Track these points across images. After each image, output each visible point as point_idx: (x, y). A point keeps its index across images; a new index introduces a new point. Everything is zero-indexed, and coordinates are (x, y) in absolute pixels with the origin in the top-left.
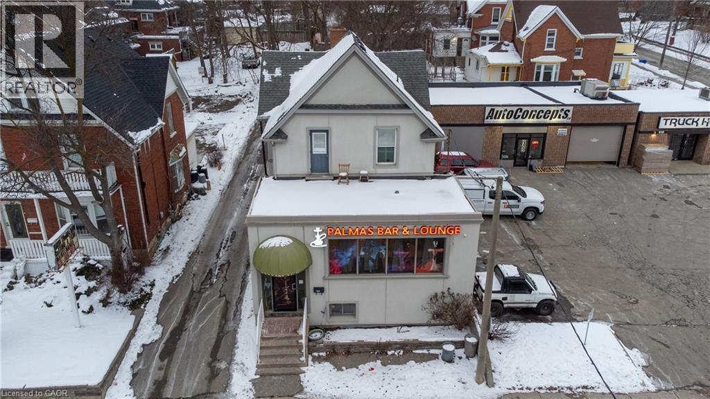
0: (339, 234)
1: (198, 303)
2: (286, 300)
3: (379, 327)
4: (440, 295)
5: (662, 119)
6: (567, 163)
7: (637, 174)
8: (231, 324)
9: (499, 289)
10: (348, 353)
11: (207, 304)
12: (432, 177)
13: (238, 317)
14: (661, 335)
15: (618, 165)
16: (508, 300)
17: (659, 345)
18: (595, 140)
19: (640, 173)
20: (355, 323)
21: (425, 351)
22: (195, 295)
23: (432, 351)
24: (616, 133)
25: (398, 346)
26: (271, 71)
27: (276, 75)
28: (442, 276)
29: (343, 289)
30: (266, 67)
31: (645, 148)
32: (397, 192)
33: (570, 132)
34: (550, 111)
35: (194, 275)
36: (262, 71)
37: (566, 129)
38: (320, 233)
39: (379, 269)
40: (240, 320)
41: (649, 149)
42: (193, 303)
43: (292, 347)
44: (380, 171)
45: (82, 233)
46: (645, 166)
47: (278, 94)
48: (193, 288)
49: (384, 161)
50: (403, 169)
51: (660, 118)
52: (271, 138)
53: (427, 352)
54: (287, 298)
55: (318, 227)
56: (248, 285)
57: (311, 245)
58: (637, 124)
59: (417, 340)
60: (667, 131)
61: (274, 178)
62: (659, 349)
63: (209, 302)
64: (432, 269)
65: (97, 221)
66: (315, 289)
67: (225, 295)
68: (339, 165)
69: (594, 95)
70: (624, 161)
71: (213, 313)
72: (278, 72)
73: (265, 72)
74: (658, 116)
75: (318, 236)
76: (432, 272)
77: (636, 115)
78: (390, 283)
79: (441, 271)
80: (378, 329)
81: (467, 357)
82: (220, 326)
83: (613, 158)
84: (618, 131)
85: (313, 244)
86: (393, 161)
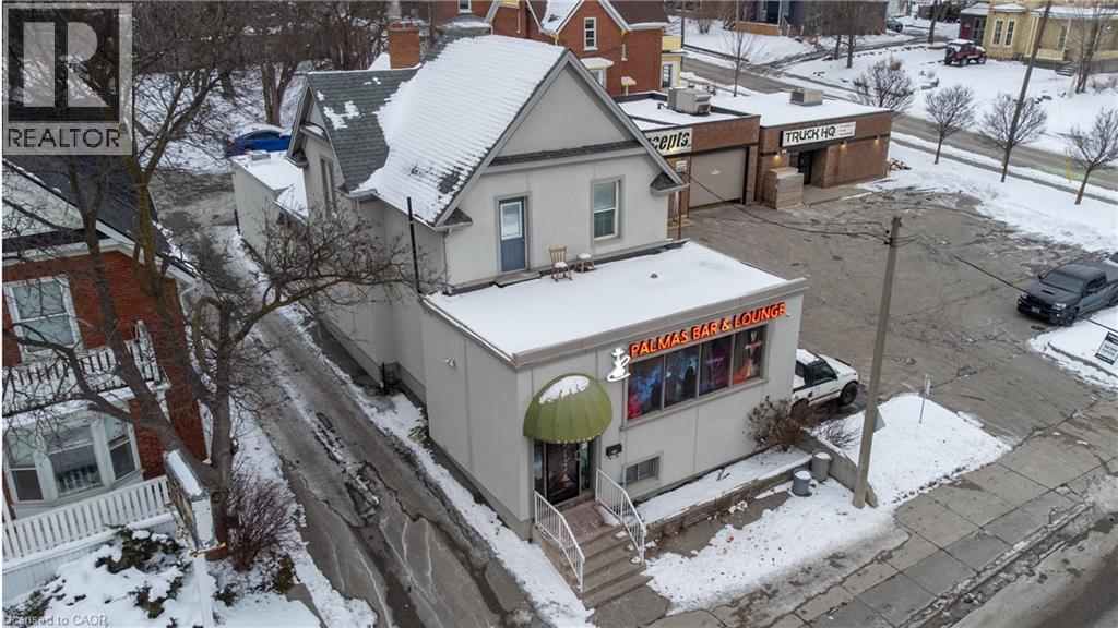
0: (648, 353)
1: (385, 543)
2: (564, 483)
3: (689, 482)
4: (759, 408)
5: (785, 133)
6: (689, 209)
7: (772, 211)
8: (477, 553)
9: (803, 384)
10: (682, 529)
11: (403, 540)
12: (668, 247)
13: (478, 539)
14: (965, 389)
15: (744, 203)
16: (814, 396)
17: (974, 401)
18: (716, 173)
19: (775, 208)
20: (657, 488)
21: (769, 493)
22: (366, 532)
23: (778, 489)
24: (736, 158)
25: (738, 497)
26: (340, 110)
27: (350, 116)
28: (761, 381)
29: (644, 439)
30: (325, 103)
31: (775, 174)
32: (654, 276)
33: (689, 163)
34: (666, 137)
35: (326, 502)
36: (322, 111)
37: (685, 162)
38: (621, 356)
39: (688, 393)
40: (486, 541)
41: (781, 176)
42: (375, 544)
43: (613, 548)
44: (602, 251)
45: (71, 487)
46: (781, 197)
47: (369, 148)
48: (349, 524)
49: (601, 235)
50: (631, 241)
51: (782, 133)
52: (446, 223)
53: (772, 493)
54: (566, 478)
55: (618, 347)
56: (443, 487)
57: (609, 379)
58: (759, 144)
59: (756, 480)
60: (791, 149)
61: (446, 293)
62: (977, 405)
63: (404, 534)
64: (748, 375)
65: (112, 452)
66: (609, 452)
67: (419, 516)
68: (551, 251)
69: (696, 110)
70: (750, 196)
71: (428, 547)
72: (351, 110)
73: (329, 112)
74: (780, 131)
75: (618, 363)
76: (749, 378)
77: (758, 131)
78: (703, 409)
79: (758, 374)
80: (688, 485)
81: (820, 482)
82: (462, 563)
83: (737, 194)
84: (738, 156)
85: (612, 377)
86: (612, 233)
